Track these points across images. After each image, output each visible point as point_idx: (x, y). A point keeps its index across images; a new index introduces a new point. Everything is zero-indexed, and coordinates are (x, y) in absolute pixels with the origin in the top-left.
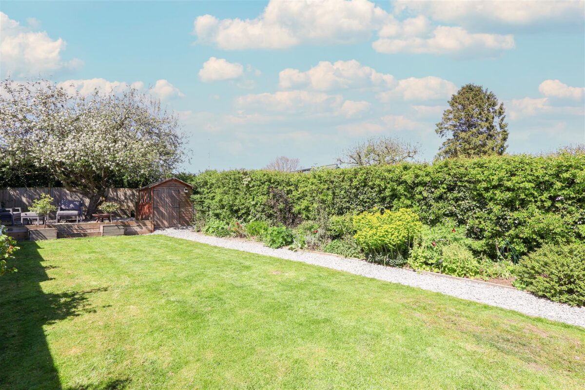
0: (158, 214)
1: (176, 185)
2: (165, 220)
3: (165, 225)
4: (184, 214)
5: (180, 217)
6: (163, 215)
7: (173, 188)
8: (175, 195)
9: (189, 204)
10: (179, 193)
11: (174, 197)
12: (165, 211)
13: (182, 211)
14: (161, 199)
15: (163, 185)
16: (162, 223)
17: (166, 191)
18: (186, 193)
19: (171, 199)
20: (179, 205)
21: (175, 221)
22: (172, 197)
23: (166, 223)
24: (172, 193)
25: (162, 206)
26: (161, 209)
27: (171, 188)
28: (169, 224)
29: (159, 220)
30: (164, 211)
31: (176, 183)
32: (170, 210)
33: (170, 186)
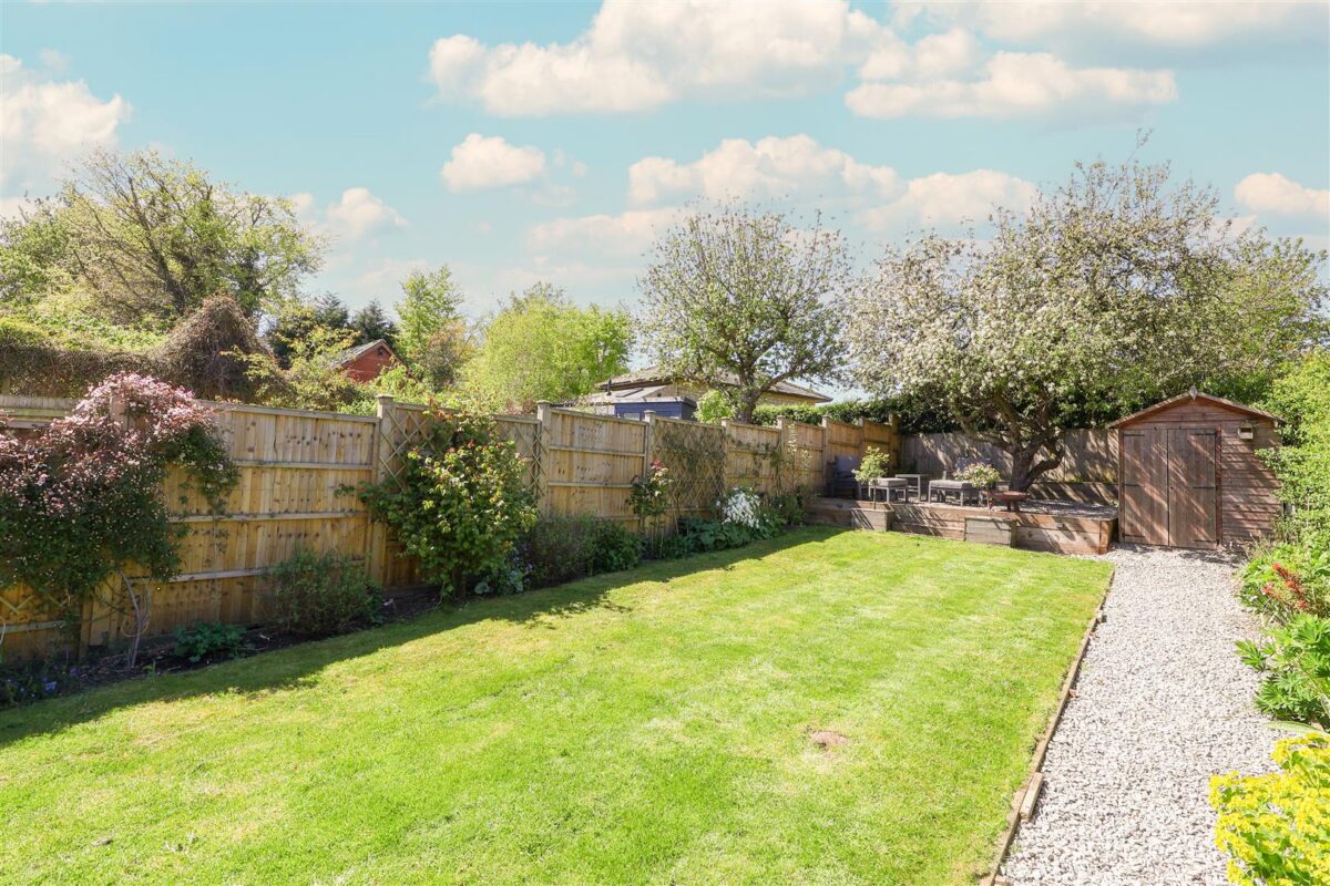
0: (1139, 504)
1: (1204, 415)
2: (1160, 522)
3: (1160, 538)
4: (1241, 512)
5: (1219, 521)
6: (1153, 509)
7: (1193, 425)
8: (1200, 448)
9: (1264, 480)
10: (1219, 440)
11: (1197, 453)
12: (1161, 495)
13: (1231, 502)
14: (1147, 460)
15: (1154, 419)
16: (1153, 532)
17: (1163, 437)
18: (1249, 440)
19: (1186, 461)
20: (1218, 480)
21: (1202, 534)
22: (1188, 454)
23: (1164, 534)
24: (1189, 442)
25: (1151, 483)
26: (1148, 488)
27: (1184, 425)
28: (1177, 537)
29: (1140, 521)
30: (1156, 498)
31: (1206, 409)
32: (1182, 494)
33: (1182, 419)
